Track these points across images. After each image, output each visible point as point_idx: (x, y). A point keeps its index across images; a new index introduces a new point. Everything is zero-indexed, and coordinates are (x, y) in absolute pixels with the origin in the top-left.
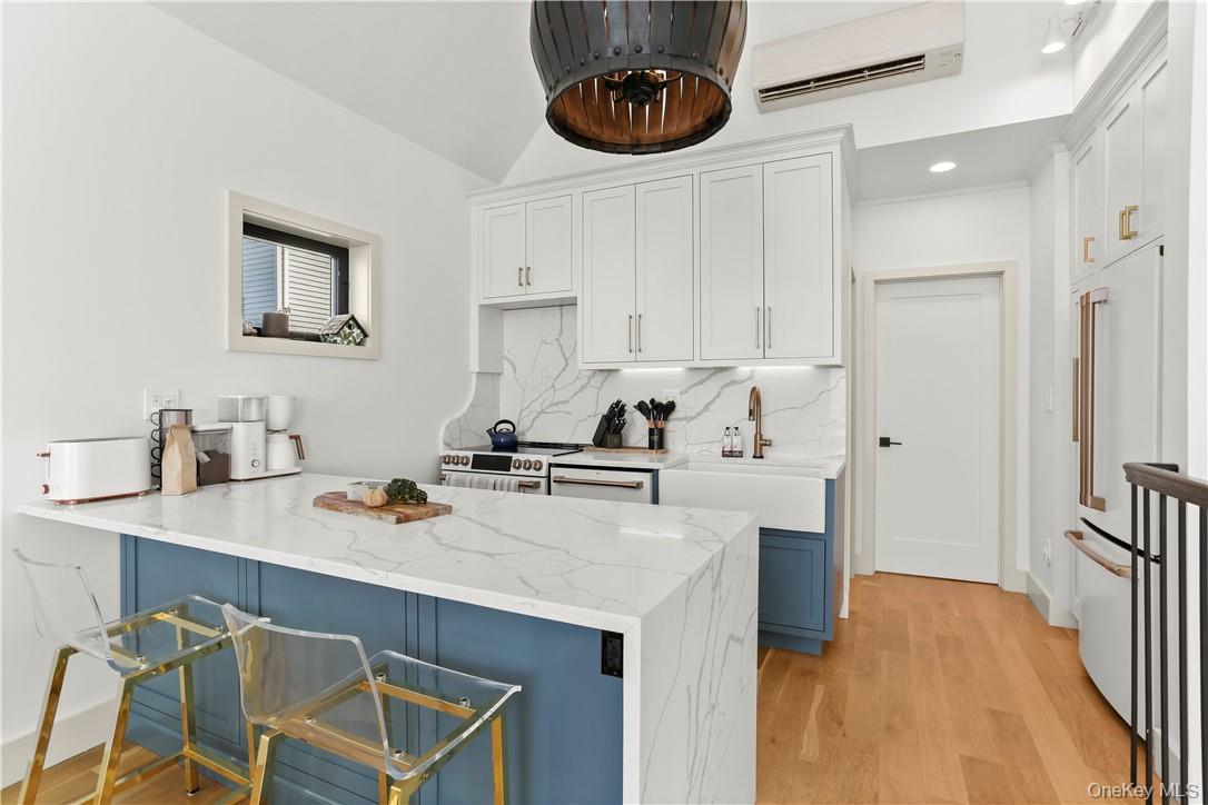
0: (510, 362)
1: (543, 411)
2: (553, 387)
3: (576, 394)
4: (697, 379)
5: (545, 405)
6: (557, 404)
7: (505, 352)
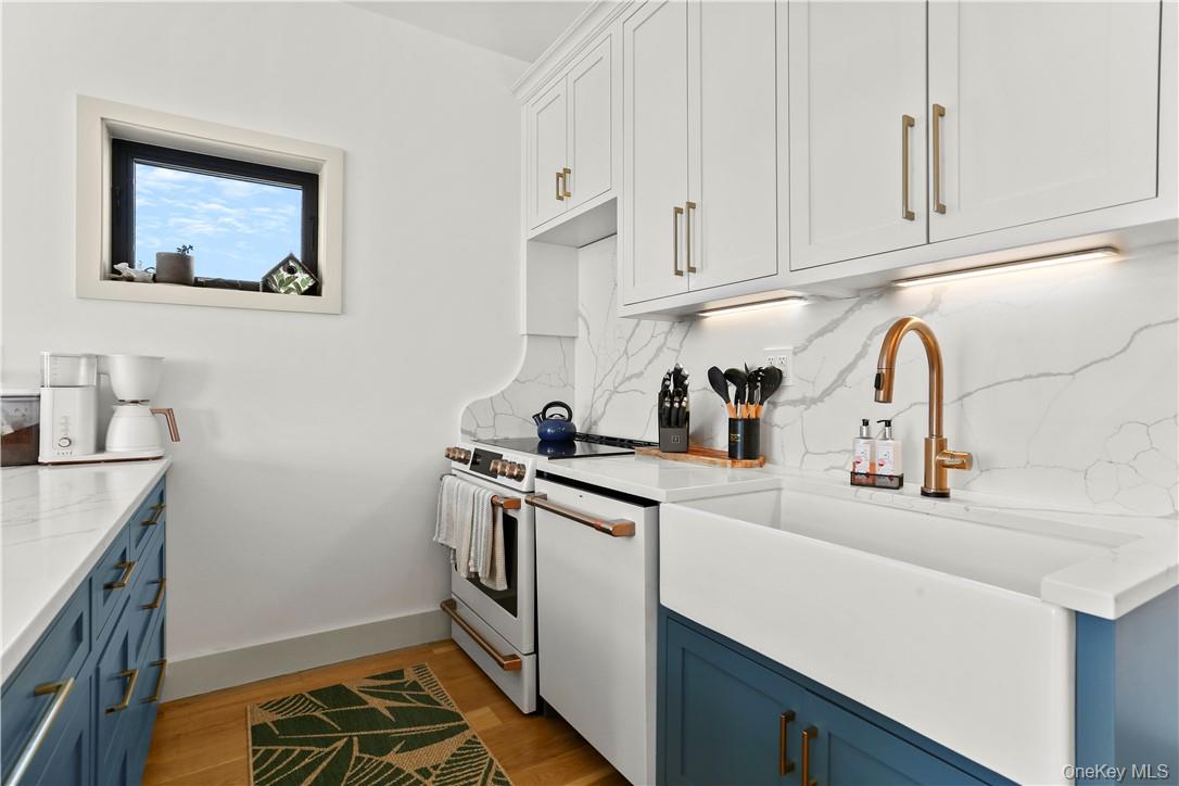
0: (584, 319)
1: (615, 391)
2: (626, 352)
3: (650, 362)
4: (824, 322)
5: (618, 380)
6: (629, 379)
7: (580, 307)
